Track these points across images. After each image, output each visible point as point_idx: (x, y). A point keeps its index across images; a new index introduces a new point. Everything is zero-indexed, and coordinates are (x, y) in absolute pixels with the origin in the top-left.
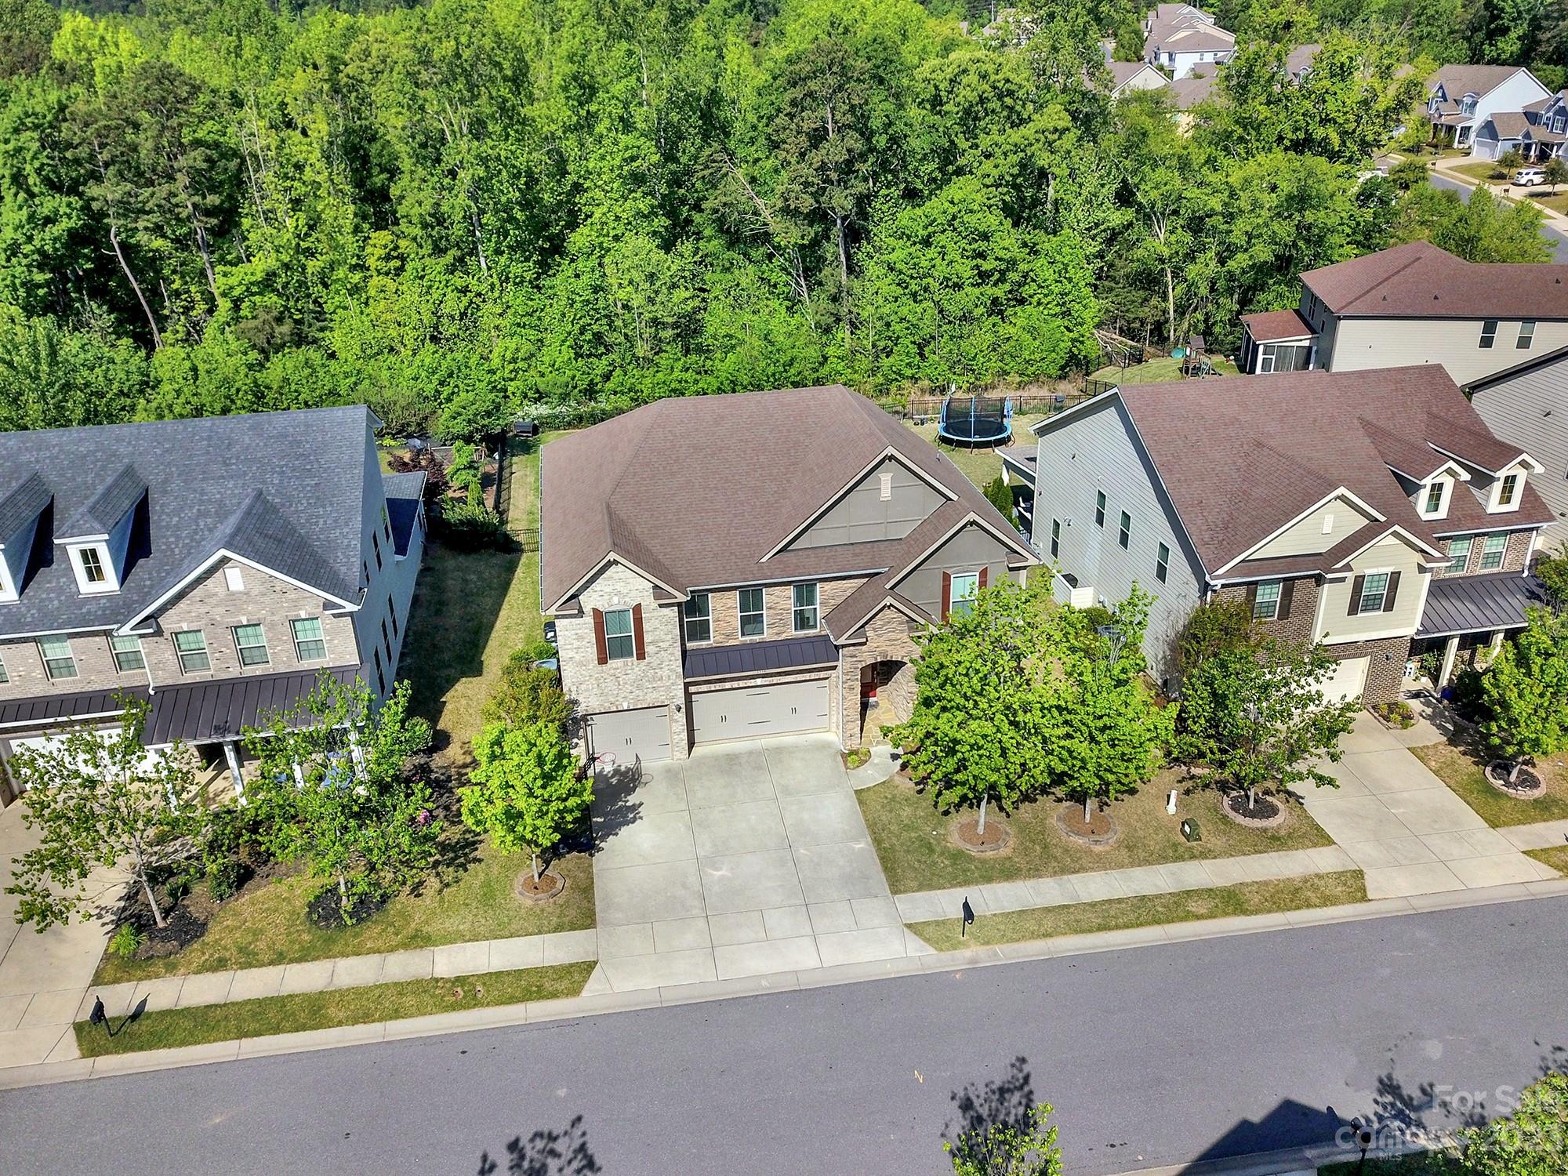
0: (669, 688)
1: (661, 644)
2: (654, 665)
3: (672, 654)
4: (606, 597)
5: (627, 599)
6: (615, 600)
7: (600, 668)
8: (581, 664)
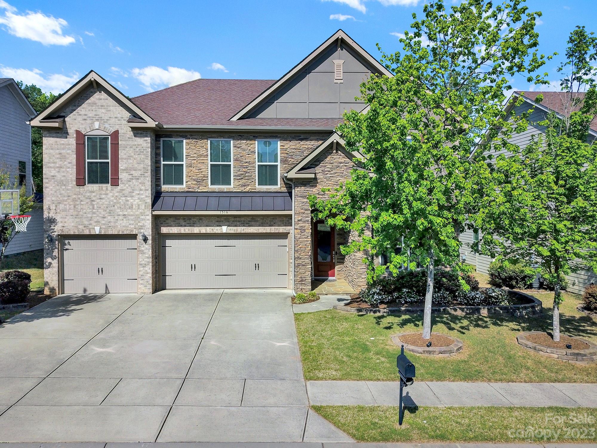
0: (137, 217)
1: (133, 172)
2: (126, 192)
3: (143, 184)
4: (89, 121)
5: (107, 126)
6: (97, 125)
7: (78, 189)
8: (61, 183)
